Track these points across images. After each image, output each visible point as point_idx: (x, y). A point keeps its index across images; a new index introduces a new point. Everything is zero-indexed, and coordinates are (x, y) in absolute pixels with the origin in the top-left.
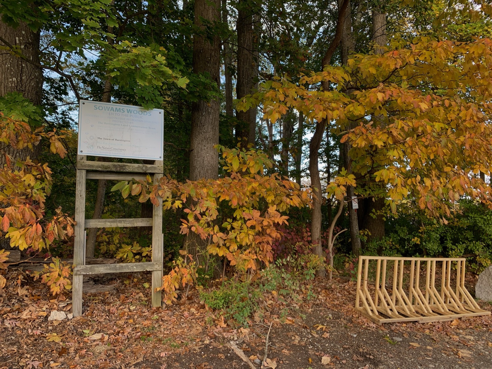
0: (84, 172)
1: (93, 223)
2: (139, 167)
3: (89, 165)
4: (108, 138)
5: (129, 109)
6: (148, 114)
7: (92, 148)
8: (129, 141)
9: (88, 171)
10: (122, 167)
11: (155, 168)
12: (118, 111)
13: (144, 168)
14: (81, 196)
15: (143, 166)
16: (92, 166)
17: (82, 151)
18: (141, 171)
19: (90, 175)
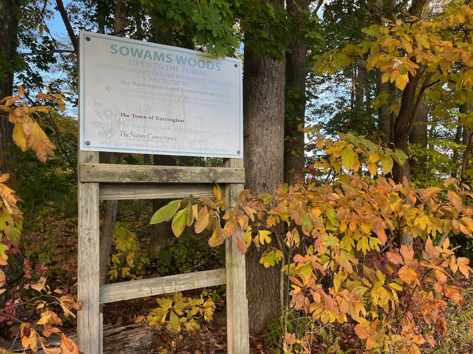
0: (95, 188)
1: (116, 293)
2: (202, 173)
3: (104, 172)
4: (142, 115)
5: (180, 55)
6: (215, 67)
7: (109, 135)
8: (182, 121)
9: (103, 185)
10: (171, 173)
11: (231, 174)
12: (159, 59)
13: (212, 175)
14: (89, 240)
15: (211, 170)
16: (112, 174)
17: (88, 143)
18: (206, 181)
19: (107, 192)
